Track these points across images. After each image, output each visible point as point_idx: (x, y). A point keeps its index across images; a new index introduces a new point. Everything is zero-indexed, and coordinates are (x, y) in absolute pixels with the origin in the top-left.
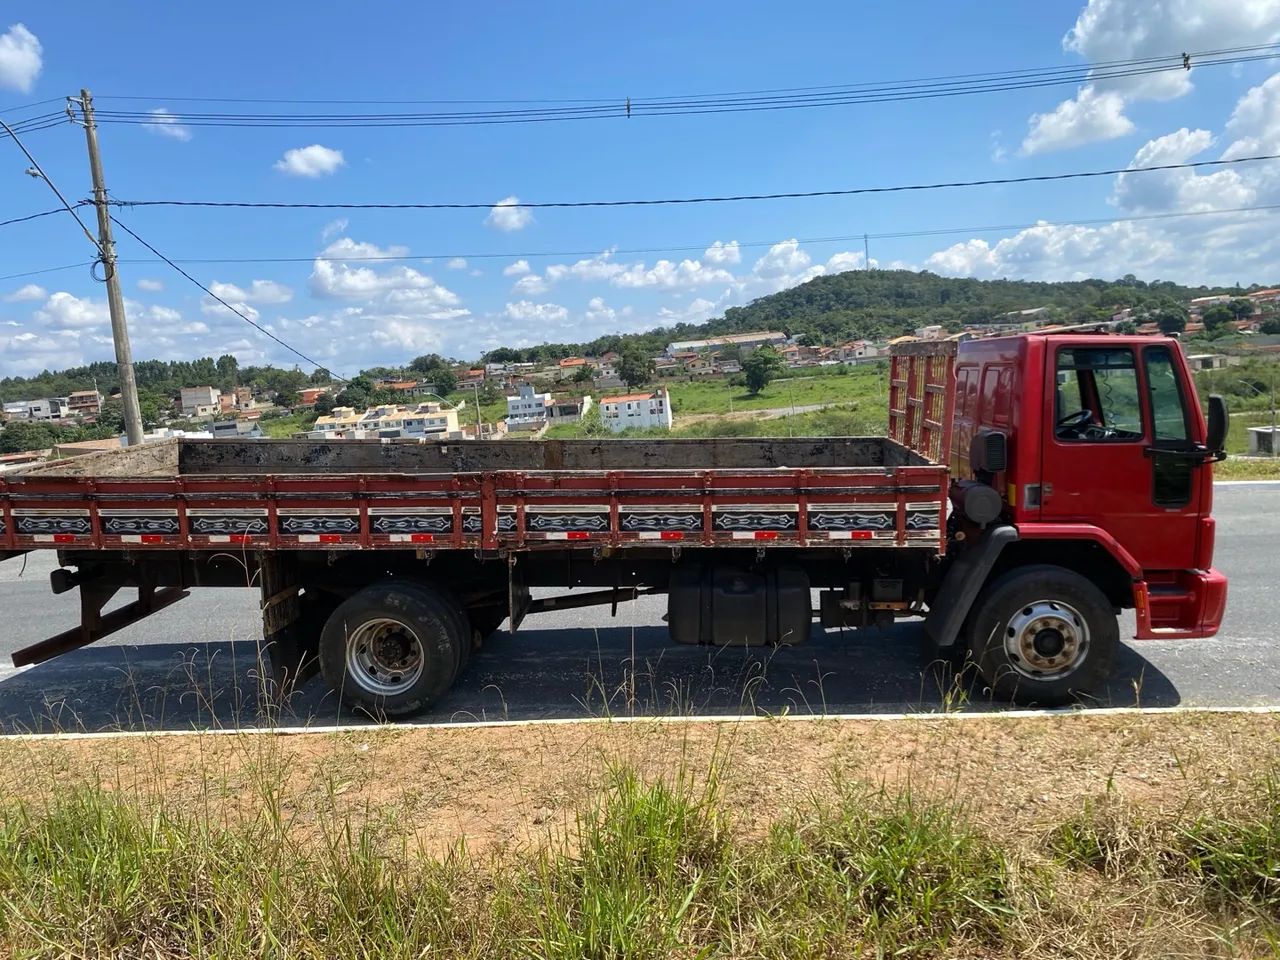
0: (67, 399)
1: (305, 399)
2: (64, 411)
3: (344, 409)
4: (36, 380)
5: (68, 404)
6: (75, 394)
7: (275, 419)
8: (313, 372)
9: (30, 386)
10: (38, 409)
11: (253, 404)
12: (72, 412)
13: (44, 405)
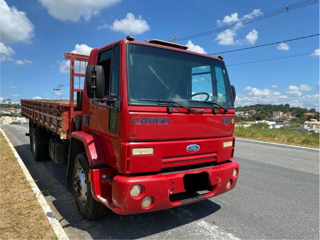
0: (248, 112)
1: (305, 116)
2: (247, 114)
3: (314, 119)
4: (244, 107)
5: (248, 113)
6: (250, 111)
7: (295, 121)
8: (310, 109)
9: (242, 108)
10: (241, 114)
11: (290, 117)
12: (248, 115)
13: (242, 112)
